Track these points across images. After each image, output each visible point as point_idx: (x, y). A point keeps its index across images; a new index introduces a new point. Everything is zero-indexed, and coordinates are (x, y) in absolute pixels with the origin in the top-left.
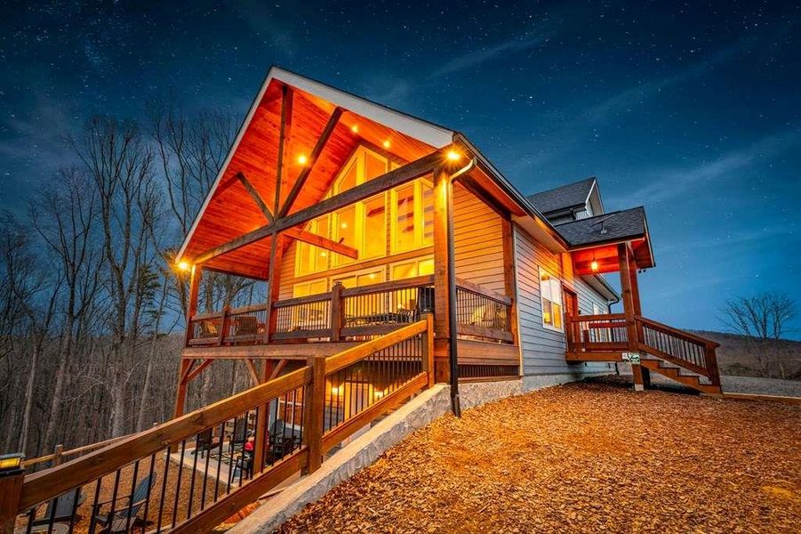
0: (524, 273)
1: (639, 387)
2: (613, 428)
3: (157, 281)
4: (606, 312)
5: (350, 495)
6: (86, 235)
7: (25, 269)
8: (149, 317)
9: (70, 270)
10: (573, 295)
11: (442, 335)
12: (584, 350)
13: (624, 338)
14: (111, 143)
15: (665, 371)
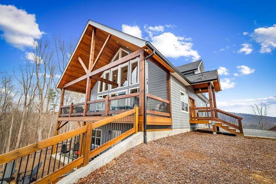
0: (174, 92)
1: (215, 133)
2: (201, 149)
3: (55, 94)
4: (205, 106)
5: (98, 175)
6: (31, 78)
7: (11, 90)
8: (52, 106)
9: (26, 90)
10: (193, 100)
11: (141, 114)
12: (197, 120)
13: (210, 116)
14: (40, 47)
15: (224, 127)
